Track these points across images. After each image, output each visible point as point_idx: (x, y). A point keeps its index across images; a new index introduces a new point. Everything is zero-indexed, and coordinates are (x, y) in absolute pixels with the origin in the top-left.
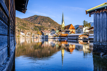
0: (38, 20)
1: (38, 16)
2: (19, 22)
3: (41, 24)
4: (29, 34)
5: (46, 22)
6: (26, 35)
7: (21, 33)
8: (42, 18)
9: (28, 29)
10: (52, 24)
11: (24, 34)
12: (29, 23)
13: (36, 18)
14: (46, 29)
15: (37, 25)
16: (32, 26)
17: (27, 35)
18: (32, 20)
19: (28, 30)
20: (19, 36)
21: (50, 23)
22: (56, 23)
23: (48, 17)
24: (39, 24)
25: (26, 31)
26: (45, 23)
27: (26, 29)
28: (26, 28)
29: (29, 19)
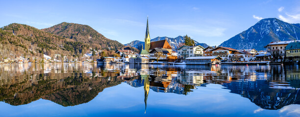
0: (70, 32)
1: (68, 24)
2: (38, 36)
3: (75, 38)
4: (57, 57)
5: (84, 35)
6: (52, 59)
7: (45, 56)
8: (76, 28)
9: (55, 49)
10: (94, 38)
11: (50, 58)
12: (54, 37)
13: (66, 27)
14: (86, 48)
15: (68, 40)
16: (61, 42)
17: (54, 59)
18: (58, 31)
19: (56, 51)
20: (43, 61)
21: (90, 35)
22: (102, 36)
23: (86, 26)
24: (71, 38)
25: (52, 51)
26: (82, 37)
27: (51, 48)
28: (51, 45)
29: (53, 30)
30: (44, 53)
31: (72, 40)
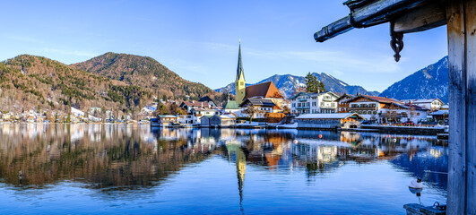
0: (120, 68)
1: (117, 55)
2: (63, 75)
3: (128, 80)
4: (95, 112)
5: (144, 73)
6: (86, 115)
7: (73, 110)
8: (130, 62)
9: (92, 98)
10: (162, 80)
11: (83, 114)
12: (92, 79)
13: (113, 61)
14: (145, 97)
15: (116, 83)
16: (102, 86)
17: (90, 116)
18: (99, 67)
19: (92, 101)
20: (69, 118)
21: (155, 74)
22: (176, 75)
23: (148, 58)
24: (122, 79)
25: (87, 102)
26: (141, 78)
27: (85, 97)
28: (85, 92)
29: (91, 65)
30: (73, 106)
31: (124, 84)
